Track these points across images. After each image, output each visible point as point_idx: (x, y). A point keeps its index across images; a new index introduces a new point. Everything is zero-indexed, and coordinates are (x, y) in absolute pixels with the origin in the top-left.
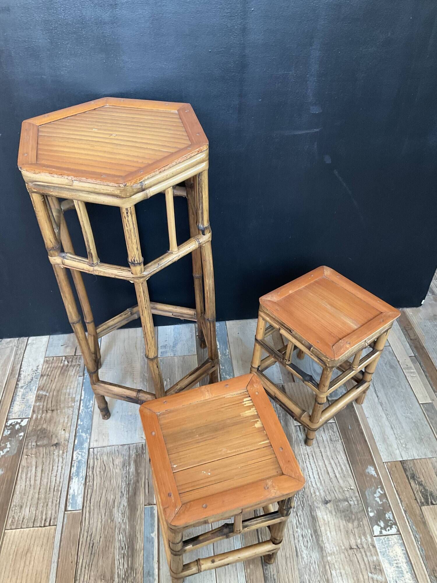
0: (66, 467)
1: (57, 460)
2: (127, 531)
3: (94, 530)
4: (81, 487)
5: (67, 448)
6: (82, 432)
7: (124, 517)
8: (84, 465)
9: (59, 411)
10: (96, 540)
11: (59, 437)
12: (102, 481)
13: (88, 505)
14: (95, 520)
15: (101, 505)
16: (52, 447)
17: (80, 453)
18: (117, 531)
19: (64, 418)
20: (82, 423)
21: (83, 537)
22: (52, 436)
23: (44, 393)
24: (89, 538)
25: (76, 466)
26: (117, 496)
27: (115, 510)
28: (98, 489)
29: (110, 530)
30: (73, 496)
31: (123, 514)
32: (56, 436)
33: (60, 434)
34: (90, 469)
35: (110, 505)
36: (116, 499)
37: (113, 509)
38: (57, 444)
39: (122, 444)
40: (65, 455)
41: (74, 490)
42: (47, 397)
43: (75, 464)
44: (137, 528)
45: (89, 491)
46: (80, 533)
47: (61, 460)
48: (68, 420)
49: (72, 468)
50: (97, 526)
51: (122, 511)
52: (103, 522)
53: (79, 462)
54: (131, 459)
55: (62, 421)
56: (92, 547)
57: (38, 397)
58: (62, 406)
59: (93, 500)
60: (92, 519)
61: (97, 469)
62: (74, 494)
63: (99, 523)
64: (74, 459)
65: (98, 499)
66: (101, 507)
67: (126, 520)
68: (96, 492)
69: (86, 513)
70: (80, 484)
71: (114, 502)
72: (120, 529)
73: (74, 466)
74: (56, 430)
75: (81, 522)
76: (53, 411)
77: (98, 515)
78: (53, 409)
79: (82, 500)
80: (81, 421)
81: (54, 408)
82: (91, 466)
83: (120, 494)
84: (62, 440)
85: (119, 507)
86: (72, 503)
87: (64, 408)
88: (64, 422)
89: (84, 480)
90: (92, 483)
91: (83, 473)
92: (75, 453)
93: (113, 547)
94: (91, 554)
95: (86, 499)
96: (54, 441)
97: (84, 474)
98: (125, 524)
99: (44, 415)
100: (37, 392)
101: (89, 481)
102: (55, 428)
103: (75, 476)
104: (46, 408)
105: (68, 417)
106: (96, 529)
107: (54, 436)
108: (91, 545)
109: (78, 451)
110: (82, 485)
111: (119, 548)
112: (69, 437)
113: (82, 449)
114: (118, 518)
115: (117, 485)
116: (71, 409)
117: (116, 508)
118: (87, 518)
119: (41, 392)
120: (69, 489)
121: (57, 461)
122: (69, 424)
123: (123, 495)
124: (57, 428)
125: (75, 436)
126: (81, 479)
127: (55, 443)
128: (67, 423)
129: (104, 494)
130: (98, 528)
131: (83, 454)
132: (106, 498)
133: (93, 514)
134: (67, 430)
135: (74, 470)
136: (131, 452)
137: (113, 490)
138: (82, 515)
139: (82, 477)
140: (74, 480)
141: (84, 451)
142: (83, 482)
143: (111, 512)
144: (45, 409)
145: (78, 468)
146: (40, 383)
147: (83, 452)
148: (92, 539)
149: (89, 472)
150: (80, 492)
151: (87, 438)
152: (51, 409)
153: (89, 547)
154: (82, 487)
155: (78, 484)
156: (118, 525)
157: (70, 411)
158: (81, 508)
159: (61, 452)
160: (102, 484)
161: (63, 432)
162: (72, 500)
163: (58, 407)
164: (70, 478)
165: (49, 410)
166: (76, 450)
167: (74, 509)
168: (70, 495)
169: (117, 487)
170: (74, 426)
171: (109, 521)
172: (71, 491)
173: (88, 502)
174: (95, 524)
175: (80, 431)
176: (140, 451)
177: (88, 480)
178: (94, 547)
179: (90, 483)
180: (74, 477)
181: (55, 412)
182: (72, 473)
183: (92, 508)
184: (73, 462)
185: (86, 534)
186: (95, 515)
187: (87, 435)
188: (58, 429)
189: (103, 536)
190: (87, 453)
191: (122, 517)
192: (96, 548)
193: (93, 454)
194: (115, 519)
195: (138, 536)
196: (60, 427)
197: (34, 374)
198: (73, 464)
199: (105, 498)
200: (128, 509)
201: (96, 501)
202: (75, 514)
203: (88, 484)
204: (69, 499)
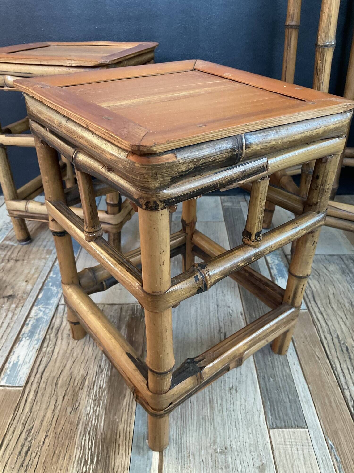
0: (16, 325)
1: (4, 314)
2: (100, 431)
3: (37, 423)
4: (31, 353)
5: (24, 302)
6: (52, 286)
7: (99, 406)
8: (44, 324)
9: (25, 261)
10: (37, 441)
11: (16, 288)
12: (70, 348)
13: (36, 380)
14: (44, 406)
15: (60, 383)
16: (2, 299)
17: (43, 309)
18: (80, 428)
19: (31, 269)
20: (54, 276)
21: (14, 432)
22: (6, 287)
23: (12, 243)
24: (24, 435)
25: (32, 325)
26: (90, 371)
27: (84, 393)
28: (59, 359)
29: (68, 425)
30: (15, 365)
31: (97, 401)
32: (13, 287)
33: (18, 285)
34: (54, 330)
35: (76, 384)
36: (89, 376)
37: (80, 391)
38: (11, 296)
39: (110, 302)
40: (18, 310)
41: (18, 357)
42: (13, 248)
43: (31, 322)
44: (121, 427)
45: (45, 360)
46: (11, 424)
47: (10, 315)
48: (35, 272)
49: (25, 327)
50: (44, 416)
51: (96, 395)
52: (57, 411)
53: (38, 320)
54: (121, 322)
55: (26, 271)
56: (26, 453)
57: (2, 246)
58: (31, 257)
59: (48, 374)
60: (39, 404)
61: (65, 331)
62: (17, 362)
63: (50, 412)
64: (30, 316)
65: (56, 373)
66: (59, 385)
67: (100, 411)
68: (55, 362)
69: (29, 393)
70: (32, 348)
71: (84, 379)
72: (87, 425)
73: (28, 324)
74: (14, 281)
75: (18, 406)
76: (17, 261)
77: (50, 397)
78: (17, 259)
79: (28, 372)
80: (54, 274)
81: (21, 258)
82: (55, 327)
83: (96, 369)
84: (20, 292)
85: (90, 389)
86: (9, 375)
87: (34, 259)
88: (29, 273)
89: (39, 344)
90: (51, 349)
91: (40, 335)
92: (35, 308)
93: (67, 456)
94: (22, 465)
95: (35, 371)
96: (8, 292)
97: (42, 337)
98: (98, 417)
99: (3, 264)
100: (3, 241)
101: (48, 346)
102: (14, 278)
103: (26, 338)
104: (9, 257)
105: (37, 268)
106: (42, 421)
107: (9, 287)
108: (25, 449)
109: (41, 306)
110: (34, 350)
111: (79, 461)
112: (32, 289)
113: (47, 304)
114: (86, 407)
115: (94, 355)
116: (44, 261)
117: (85, 389)
118: (29, 400)
119: (7, 242)
120: (12, 354)
121: (3, 317)
122: (36, 276)
123: (102, 371)
124: (17, 278)
125: (41, 289)
126: (36, 342)
127: (9, 294)
128: (33, 275)
129: (68, 367)
130: (46, 419)
131: (47, 311)
132: (71, 373)
133: (43, 395)
134: (31, 282)
135: (26, 329)
136: (124, 313)
137: (85, 361)
138: (22, 396)
139: (38, 340)
140: (22, 343)
141: (50, 307)
142: (37, 346)
143: (75, 395)
144: (7, 258)
145: (35, 327)
146: (10, 233)
147: (48, 308)
148: (29, 439)
149: (51, 334)
150: (27, 360)
151: (58, 293)
152: (14, 259)
153: (20, 453)
154: (33, 354)
155: (28, 349)
156: (84, 419)
157: (42, 263)
158: (23, 383)
159: (14, 306)
160: (69, 351)
161: (24, 284)
162: (10, 371)
163: (26, 258)
164: (17, 339)
165: (12, 259)
166: (37, 305)
167: (10, 385)
168: (9, 363)
169: (93, 358)
170: (42, 278)
171: (69, 409)
172: (13, 358)
173: (38, 376)
174: (42, 413)
175: (50, 284)
176: (138, 314)
177: (45, 345)
178: (29, 453)
179: (49, 348)
180: (24, 339)
181: (19, 263)
182: (22, 333)
183: (43, 385)
184: (28, 320)
185: (20, 427)
186: (46, 398)
187: (59, 289)
188: (18, 280)
189: (51, 435)
190: (54, 310)
191: (95, 405)
192: (33, 456)
193: (62, 312)
194: (80, 407)
195: (121, 443)
196: (23, 277)
197: (5, 226)
198: (27, 322)
199: (69, 373)
200: (108, 393)
201: (52, 375)
202: (10, 392)
203: (44, 350)
204: (7, 369)
